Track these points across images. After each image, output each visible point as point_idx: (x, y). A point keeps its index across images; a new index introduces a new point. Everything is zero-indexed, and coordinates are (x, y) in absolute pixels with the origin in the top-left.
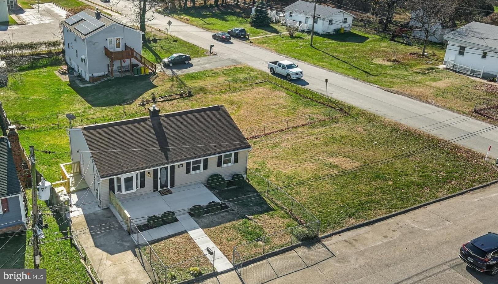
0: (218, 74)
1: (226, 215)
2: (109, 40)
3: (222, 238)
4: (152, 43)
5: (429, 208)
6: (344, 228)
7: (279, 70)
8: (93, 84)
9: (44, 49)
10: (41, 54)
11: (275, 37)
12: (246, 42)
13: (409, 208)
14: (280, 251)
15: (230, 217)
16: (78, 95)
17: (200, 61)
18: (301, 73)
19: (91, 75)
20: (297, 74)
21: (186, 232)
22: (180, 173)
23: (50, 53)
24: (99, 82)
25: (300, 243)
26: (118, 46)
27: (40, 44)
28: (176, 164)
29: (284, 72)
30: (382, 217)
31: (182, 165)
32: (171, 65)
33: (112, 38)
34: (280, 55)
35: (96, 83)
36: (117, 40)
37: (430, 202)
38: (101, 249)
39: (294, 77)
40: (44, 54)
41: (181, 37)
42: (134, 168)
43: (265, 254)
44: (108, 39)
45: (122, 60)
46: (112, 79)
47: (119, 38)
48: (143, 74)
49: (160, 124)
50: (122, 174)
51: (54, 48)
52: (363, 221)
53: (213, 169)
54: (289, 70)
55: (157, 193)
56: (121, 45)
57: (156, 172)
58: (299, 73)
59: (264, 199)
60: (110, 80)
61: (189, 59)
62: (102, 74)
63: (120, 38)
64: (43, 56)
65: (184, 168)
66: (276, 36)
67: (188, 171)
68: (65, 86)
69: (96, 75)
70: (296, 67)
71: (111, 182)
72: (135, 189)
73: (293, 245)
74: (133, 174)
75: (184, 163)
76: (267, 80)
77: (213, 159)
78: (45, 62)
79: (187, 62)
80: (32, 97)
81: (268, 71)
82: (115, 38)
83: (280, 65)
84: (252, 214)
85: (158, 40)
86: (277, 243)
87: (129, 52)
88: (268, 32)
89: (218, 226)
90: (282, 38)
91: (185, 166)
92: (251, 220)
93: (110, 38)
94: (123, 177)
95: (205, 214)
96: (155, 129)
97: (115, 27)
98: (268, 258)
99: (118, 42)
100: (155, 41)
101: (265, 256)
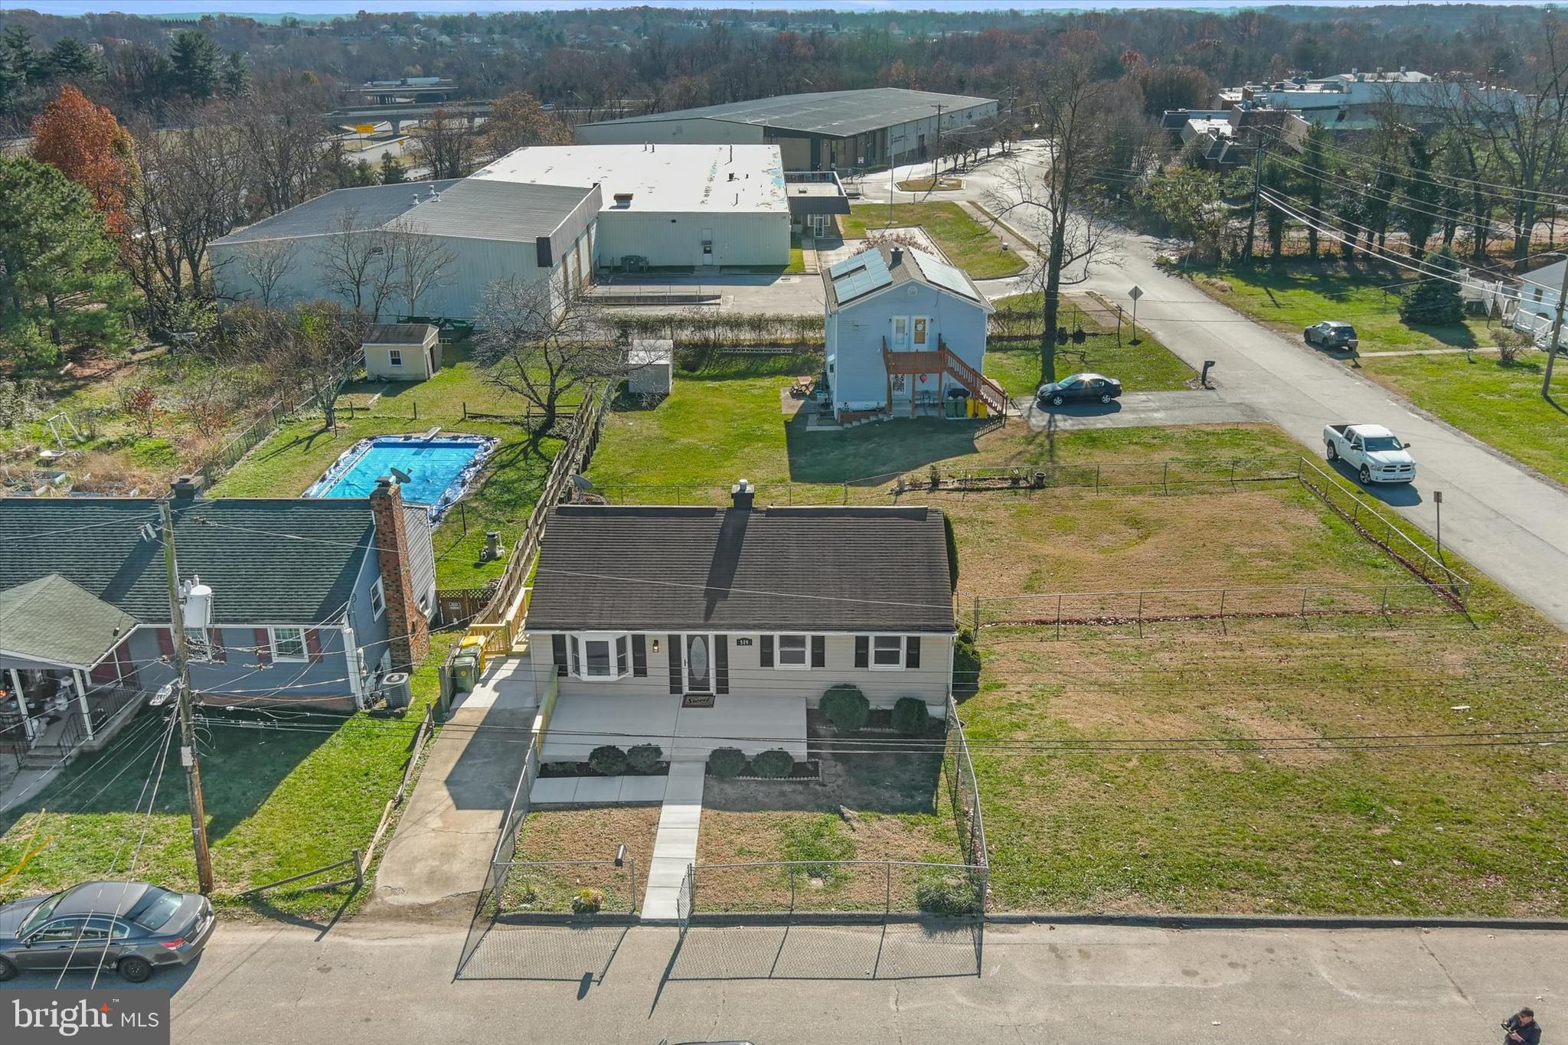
0: (1169, 438)
1: (794, 791)
2: (898, 321)
3: (731, 842)
4: (1070, 341)
5: (1435, 935)
6: (1082, 913)
7: (1345, 451)
8: (839, 428)
9: (788, 335)
10: (779, 346)
11: (1448, 359)
12: (1344, 363)
13: (1358, 917)
14: (843, 916)
15: (801, 799)
16: (786, 448)
17: (1149, 401)
18: (1406, 467)
19: (842, 406)
20: (1390, 468)
21: (659, 804)
22: (743, 659)
23: (800, 345)
24: (855, 424)
25: (916, 912)
26: (920, 338)
27: (780, 321)
28: (733, 635)
29: (1355, 458)
30: (1239, 915)
31: (750, 642)
32: (1058, 401)
33: (906, 318)
34: (1413, 411)
35: (848, 426)
36: (918, 322)
37: (1458, 918)
38: (449, 790)
39: (1376, 476)
40: (787, 346)
41: (1162, 336)
42: (614, 621)
43: (795, 912)
44: (895, 318)
45: (918, 376)
46: (886, 419)
47: (922, 318)
48: (969, 415)
49: (741, 530)
50: (578, 629)
51: (811, 334)
52: (1164, 912)
53: (840, 667)
54: (1369, 453)
55: (678, 699)
56: (927, 337)
57: (674, 642)
58: (1399, 466)
59: (937, 780)
60: (880, 422)
61: (1115, 391)
62: (873, 405)
63: (927, 318)
64: (782, 350)
65: (755, 649)
66: (1453, 355)
67: (767, 660)
68: (778, 424)
69: (854, 405)
70: (1401, 449)
71: (558, 643)
72: (613, 676)
73: (892, 912)
74: (610, 637)
75: (755, 634)
76: (1295, 475)
77: (840, 644)
78: (781, 363)
79: (1106, 399)
80: (684, 441)
81: (1323, 452)
82: (915, 318)
83: (1350, 436)
84: (861, 808)
85: (1090, 335)
86: (860, 895)
87: (940, 356)
88: (1437, 342)
89: (750, 811)
90: (1472, 362)
91: (757, 643)
92: (846, 820)
93: (901, 318)
94: (584, 637)
95: (739, 775)
96: (721, 540)
97: (915, 289)
98: (798, 924)
99: (920, 328)
100: (1079, 337)
101: (790, 916)
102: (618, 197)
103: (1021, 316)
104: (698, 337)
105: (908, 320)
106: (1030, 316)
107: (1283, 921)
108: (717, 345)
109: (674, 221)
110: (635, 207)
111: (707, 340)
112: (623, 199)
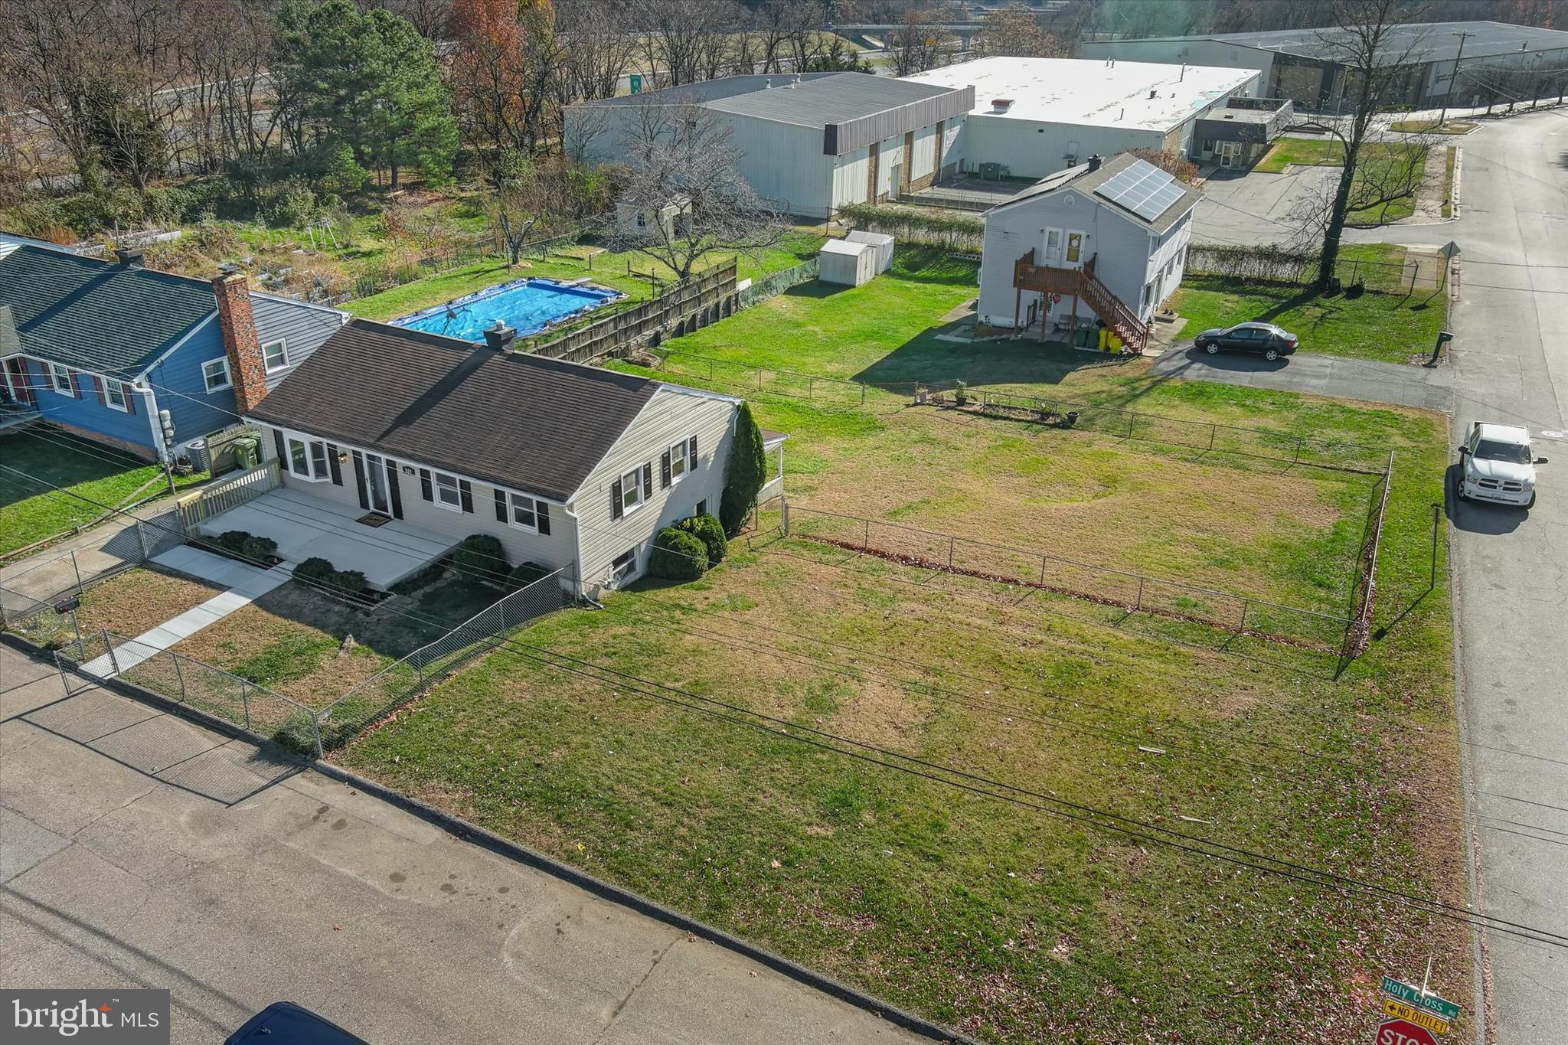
2: (1051, 232)
3: (230, 635)
8: (968, 341)
14: (210, 720)
19: (983, 319)
21: (227, 589)
25: (266, 738)
26: (1073, 255)
28: (399, 462)
32: (1212, 349)
33: (1061, 230)
35: (978, 340)
36: (1072, 238)
42: (310, 425)
45: (1051, 295)
47: (1076, 232)
53: (483, 520)
55: (361, 513)
56: (1081, 255)
57: (357, 458)
63: (1084, 234)
67: (427, 495)
69: (996, 320)
71: (278, 437)
72: (312, 478)
74: (305, 439)
76: (1385, 472)
77: (483, 492)
79: (1270, 355)
82: (1069, 231)
85: (1370, 292)
87: (1075, 276)
91: (418, 476)
92: (341, 648)
93: (1054, 229)
94: (287, 434)
97: (1073, 199)
98: (175, 715)
99: (1075, 243)
100: (1355, 291)
101: (175, 705)
102: (996, 103)
103: (1286, 258)
104: (934, 238)
105: (1062, 234)
106: (1299, 259)
107: (562, 869)
108: (952, 250)
109: (1041, 131)
110: (1011, 114)
111: (943, 242)
112: (1002, 105)
